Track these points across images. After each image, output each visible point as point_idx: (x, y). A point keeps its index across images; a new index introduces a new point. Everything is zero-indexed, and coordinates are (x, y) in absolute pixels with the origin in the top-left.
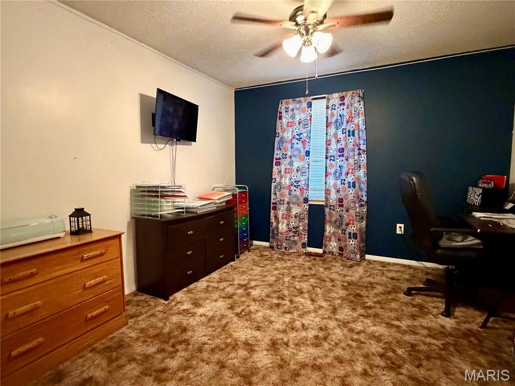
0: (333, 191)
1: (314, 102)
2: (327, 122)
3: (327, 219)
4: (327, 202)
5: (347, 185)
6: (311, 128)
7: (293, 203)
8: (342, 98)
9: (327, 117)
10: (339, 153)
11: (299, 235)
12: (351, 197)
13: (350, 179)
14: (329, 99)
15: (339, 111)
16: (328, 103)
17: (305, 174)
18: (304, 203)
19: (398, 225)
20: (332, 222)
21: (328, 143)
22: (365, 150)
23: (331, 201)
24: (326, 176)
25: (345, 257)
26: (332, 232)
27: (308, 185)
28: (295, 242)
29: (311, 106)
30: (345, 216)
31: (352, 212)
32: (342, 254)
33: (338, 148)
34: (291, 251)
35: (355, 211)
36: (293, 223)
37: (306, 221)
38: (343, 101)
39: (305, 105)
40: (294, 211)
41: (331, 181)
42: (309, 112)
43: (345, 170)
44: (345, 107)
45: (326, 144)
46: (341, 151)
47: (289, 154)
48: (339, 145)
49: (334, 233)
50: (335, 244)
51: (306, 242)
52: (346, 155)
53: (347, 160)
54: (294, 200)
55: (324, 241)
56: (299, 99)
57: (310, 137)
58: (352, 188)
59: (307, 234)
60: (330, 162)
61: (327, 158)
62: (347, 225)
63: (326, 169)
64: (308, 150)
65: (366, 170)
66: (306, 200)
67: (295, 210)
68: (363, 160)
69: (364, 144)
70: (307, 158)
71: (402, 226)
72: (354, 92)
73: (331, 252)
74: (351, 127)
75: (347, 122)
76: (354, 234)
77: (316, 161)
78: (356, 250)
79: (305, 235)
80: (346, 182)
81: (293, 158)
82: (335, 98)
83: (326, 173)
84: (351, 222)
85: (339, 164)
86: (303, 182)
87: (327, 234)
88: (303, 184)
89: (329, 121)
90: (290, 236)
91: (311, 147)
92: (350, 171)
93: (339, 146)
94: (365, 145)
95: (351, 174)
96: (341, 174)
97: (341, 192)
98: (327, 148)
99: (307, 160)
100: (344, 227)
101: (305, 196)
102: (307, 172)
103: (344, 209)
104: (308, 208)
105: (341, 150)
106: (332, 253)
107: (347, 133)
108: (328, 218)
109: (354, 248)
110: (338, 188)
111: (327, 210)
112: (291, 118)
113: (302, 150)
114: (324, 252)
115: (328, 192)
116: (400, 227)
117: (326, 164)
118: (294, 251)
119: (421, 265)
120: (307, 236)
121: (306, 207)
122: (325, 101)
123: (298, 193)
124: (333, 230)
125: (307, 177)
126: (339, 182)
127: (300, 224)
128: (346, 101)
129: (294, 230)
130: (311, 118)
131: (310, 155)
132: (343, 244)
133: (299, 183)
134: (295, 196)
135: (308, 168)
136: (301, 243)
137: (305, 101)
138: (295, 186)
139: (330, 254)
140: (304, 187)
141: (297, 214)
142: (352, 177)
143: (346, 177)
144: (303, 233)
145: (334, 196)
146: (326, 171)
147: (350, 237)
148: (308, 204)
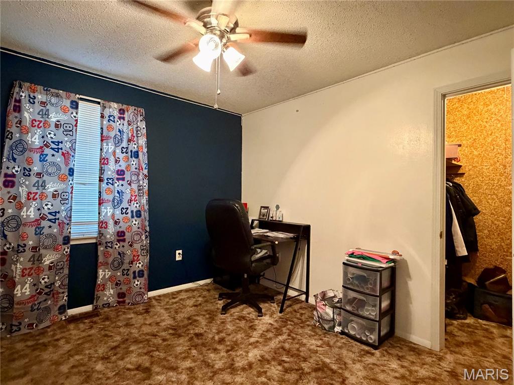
0: (111, 223)
1: (81, 103)
2: (102, 134)
3: (99, 261)
4: (100, 237)
5: (129, 215)
6: (76, 137)
7: (46, 248)
8: (122, 111)
9: (102, 128)
10: (117, 176)
11: (53, 296)
12: (135, 228)
13: (134, 207)
14: (105, 107)
15: (118, 125)
16: (103, 111)
17: (67, 202)
18: (64, 244)
19: (178, 252)
20: (108, 264)
21: (104, 161)
22: (147, 174)
23: (108, 236)
24: (100, 204)
25: (129, 303)
26: (107, 277)
27: (70, 217)
28: (48, 310)
29: (77, 108)
30: (129, 252)
31: (137, 246)
32: (124, 302)
33: (116, 169)
34: (41, 326)
35: (141, 244)
36: (46, 280)
37: (66, 271)
38: (123, 114)
39: (67, 103)
40: (48, 260)
41: (108, 210)
42: (75, 114)
43: (126, 197)
44: (126, 123)
45: (100, 162)
46: (119, 173)
47: (36, 169)
48: (118, 165)
49: (110, 277)
50: (112, 291)
51: (66, 303)
52: (129, 179)
53: (130, 184)
54: (48, 242)
55: (96, 293)
56: (57, 91)
57: (75, 150)
58: (135, 218)
59: (66, 290)
60: (108, 186)
61: (101, 180)
62: (132, 262)
63: (100, 195)
64: (72, 167)
65: (147, 197)
66: (67, 240)
67: (49, 258)
68: (145, 186)
69: (145, 169)
70: (70, 178)
71: (180, 251)
72: (136, 108)
73: (106, 304)
74: (133, 147)
75: (129, 141)
76: (139, 271)
77: (84, 184)
78: (142, 290)
79: (63, 293)
80: (129, 211)
81: (46, 178)
82: (114, 108)
83: (99, 200)
84: (136, 259)
85: (117, 188)
86: (64, 214)
87: (99, 281)
88: (63, 216)
89: (104, 134)
90: (40, 303)
91: (77, 163)
92: (133, 198)
93: (118, 168)
94: (147, 170)
95: (133, 201)
96: (121, 201)
97: (122, 224)
98: (101, 167)
99: (71, 182)
100: (125, 266)
101: (65, 233)
102: (70, 199)
103: (126, 244)
104: (69, 250)
105: (121, 173)
106: (108, 305)
107: (130, 153)
108: (101, 259)
109: (141, 288)
110: (116, 218)
111: (101, 249)
112: (39, 114)
113: (63, 166)
114: (96, 308)
115: (102, 225)
116: (179, 254)
117: (100, 188)
118: (47, 323)
119: (196, 285)
120: (66, 294)
121: (66, 250)
122: (98, 107)
123: (55, 230)
124: (108, 274)
125: (69, 205)
126: (118, 212)
127: (57, 278)
128: (126, 115)
129: (47, 290)
130: (77, 123)
131: (75, 175)
132: (124, 288)
133: (58, 216)
134: (50, 236)
135: (72, 193)
136: (56, 308)
137: (68, 98)
138: (48, 220)
139: (104, 307)
140: (65, 221)
141: (52, 263)
142: (135, 205)
143: (130, 205)
144: (61, 291)
145: (111, 229)
146: (100, 198)
147: (135, 278)
148: (69, 245)
